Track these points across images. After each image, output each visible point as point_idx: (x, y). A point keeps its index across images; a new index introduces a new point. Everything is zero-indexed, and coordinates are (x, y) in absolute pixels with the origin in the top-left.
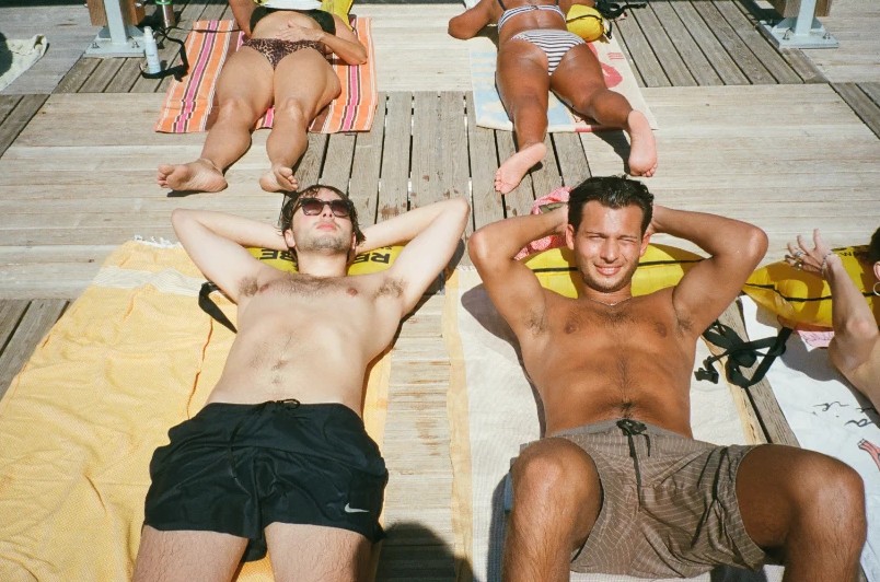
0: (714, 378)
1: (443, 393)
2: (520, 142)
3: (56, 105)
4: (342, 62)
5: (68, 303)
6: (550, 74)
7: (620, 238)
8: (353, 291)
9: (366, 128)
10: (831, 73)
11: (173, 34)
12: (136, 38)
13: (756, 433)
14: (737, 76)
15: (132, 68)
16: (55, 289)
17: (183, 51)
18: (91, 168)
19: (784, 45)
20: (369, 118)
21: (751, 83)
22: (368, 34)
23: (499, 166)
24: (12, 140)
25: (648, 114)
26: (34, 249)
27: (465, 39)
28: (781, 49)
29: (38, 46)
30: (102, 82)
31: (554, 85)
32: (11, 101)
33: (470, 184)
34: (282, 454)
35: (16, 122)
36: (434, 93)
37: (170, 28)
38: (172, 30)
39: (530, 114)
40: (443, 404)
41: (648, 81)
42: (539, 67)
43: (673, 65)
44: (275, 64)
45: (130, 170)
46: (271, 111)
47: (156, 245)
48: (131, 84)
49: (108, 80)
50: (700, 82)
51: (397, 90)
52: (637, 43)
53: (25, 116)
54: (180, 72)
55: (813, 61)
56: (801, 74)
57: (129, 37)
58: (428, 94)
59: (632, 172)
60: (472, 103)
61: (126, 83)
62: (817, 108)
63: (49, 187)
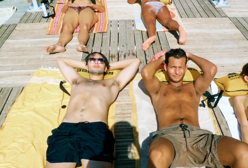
0: (204, 106)
1: (130, 113)
2: (149, 35)
3: (19, 27)
4: (98, 12)
5: (23, 88)
6: (156, 14)
7: (180, 67)
8: (104, 85)
9: (105, 31)
10: (229, 15)
11: (51, 5)
12: (41, 6)
13: (215, 122)
14: (205, 15)
15: (40, 15)
16: (19, 84)
17: (54, 10)
18: (29, 46)
19: (216, 6)
20: (106, 28)
21: (209, 17)
22: (105, 3)
23: (143, 42)
24: (7, 38)
25: (183, 26)
26: (14, 71)
27: (132, 4)
28: (216, 7)
29: (14, 9)
30: (32, 20)
31: (157, 18)
32: (7, 26)
33: (135, 47)
34: (84, 139)
35: (8, 32)
36: (124, 20)
37: (50, 3)
38: (51, 3)
39: (151, 26)
40: (130, 117)
41: (182, 17)
42: (153, 12)
43: (188, 12)
44: (79, 13)
45: (40, 46)
46: (79, 27)
47: (47, 69)
48: (40, 20)
49: (33, 19)
50: (196, 17)
51: (114, 19)
52: (179, 5)
53: (11, 31)
54: (53, 16)
55: (224, 11)
56: (221, 15)
57: (39, 6)
58: (122, 20)
59: (180, 44)
60: (135, 23)
61: (38, 20)
62: (226, 25)
63: (17, 52)
